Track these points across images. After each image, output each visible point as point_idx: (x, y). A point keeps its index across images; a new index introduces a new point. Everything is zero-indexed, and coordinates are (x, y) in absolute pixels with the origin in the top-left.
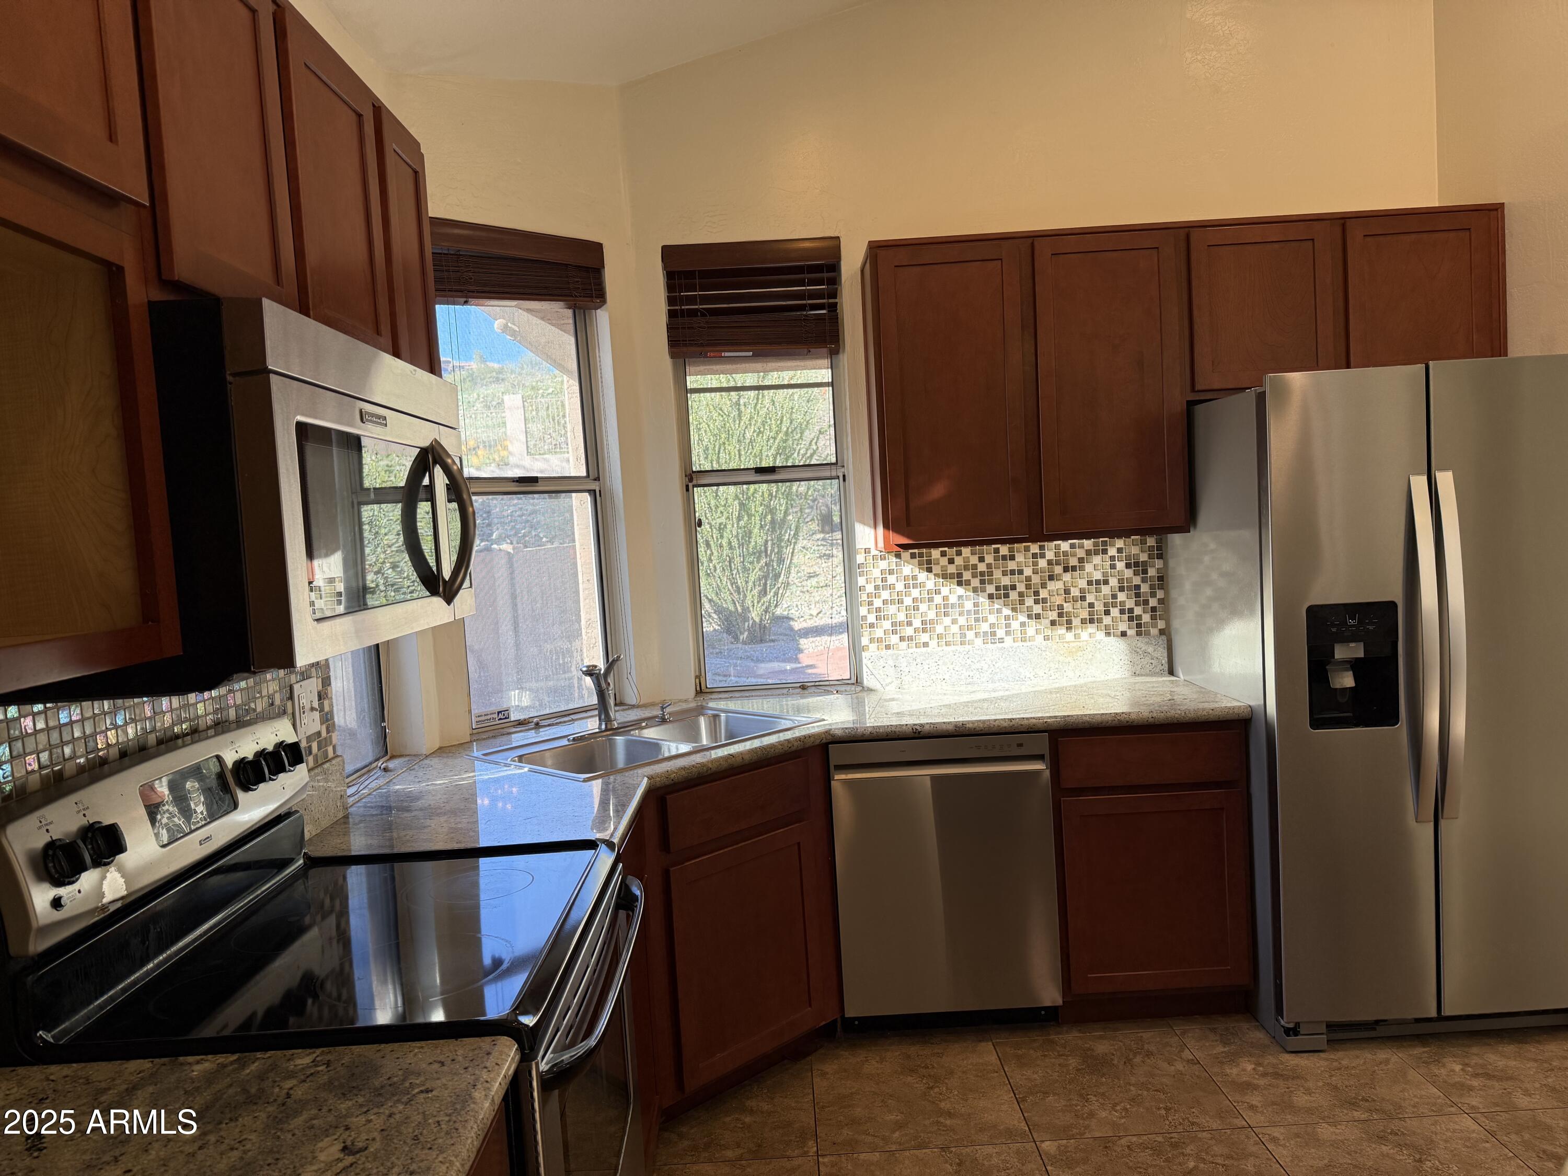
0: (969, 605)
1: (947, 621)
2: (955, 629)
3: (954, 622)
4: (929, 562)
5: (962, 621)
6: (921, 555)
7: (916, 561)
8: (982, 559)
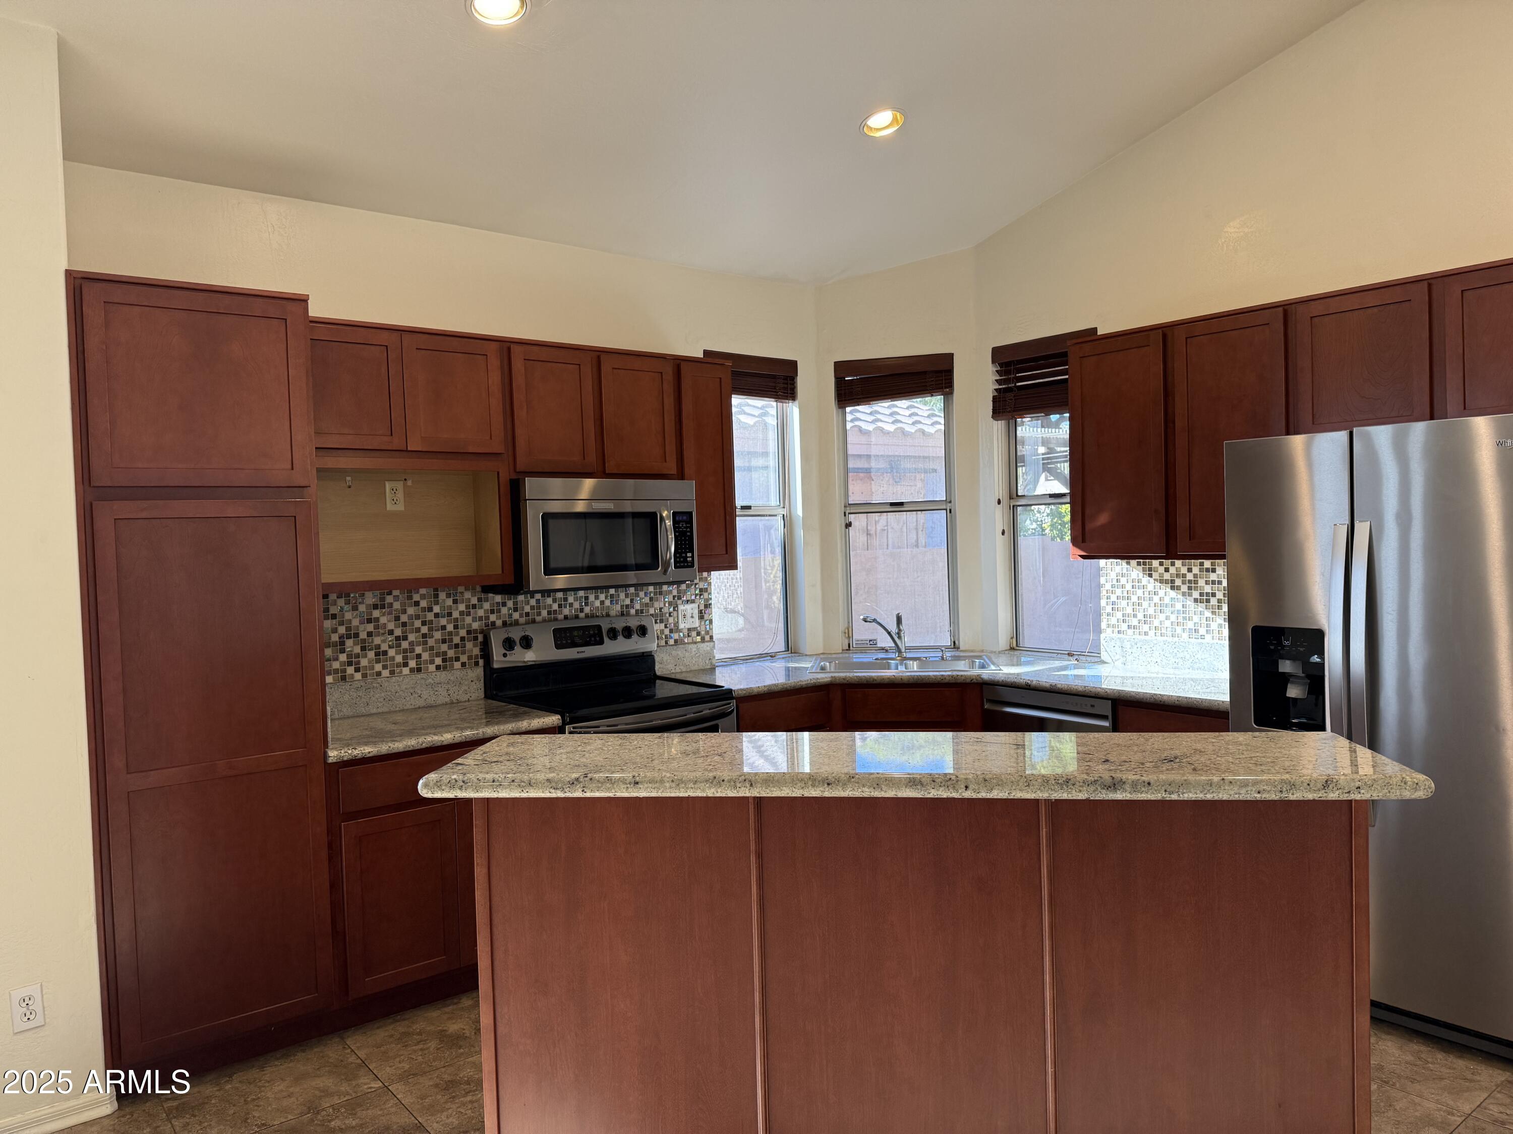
0: (1179, 606)
1: (1162, 617)
2: (1168, 623)
3: (1167, 618)
4: (1150, 570)
5: (1173, 618)
6: (1144, 564)
7: (1140, 568)
8: (1190, 570)
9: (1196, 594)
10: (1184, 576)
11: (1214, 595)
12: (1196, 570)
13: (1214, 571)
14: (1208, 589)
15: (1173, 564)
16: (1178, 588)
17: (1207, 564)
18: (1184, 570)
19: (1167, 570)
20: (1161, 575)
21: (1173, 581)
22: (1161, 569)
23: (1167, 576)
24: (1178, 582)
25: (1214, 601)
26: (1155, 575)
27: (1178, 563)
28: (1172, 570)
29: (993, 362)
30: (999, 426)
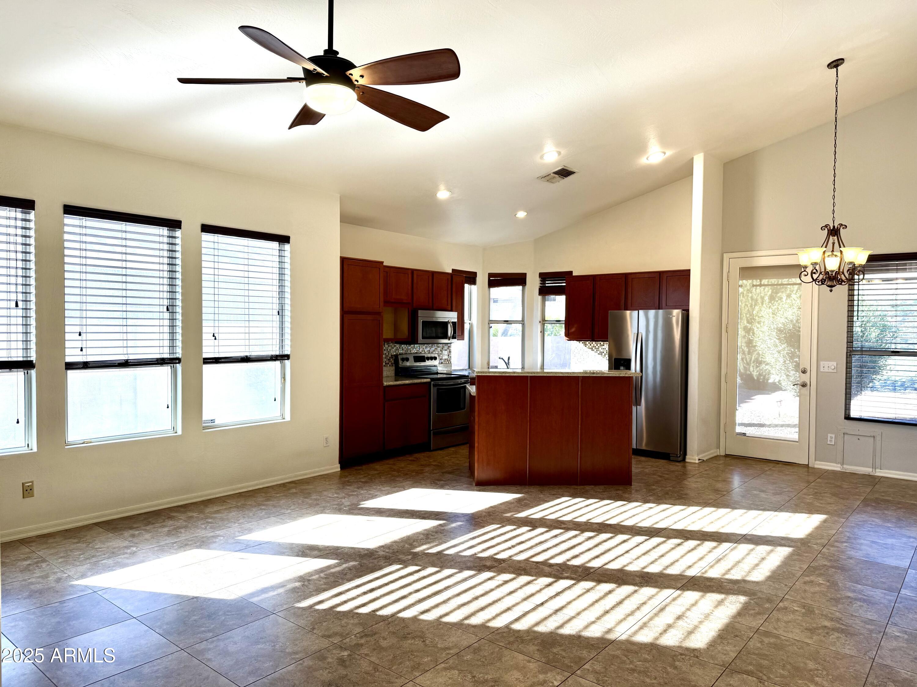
6: (584, 343)
8: (597, 345)
9: (598, 352)
10: (595, 347)
11: (603, 352)
12: (599, 345)
13: (604, 345)
14: (602, 351)
15: (592, 343)
16: (594, 350)
17: (602, 343)
18: (595, 345)
19: (591, 345)
20: (589, 346)
21: (592, 348)
22: (589, 345)
23: (590, 347)
24: (594, 348)
25: (603, 354)
26: (587, 346)
27: (594, 343)
28: (592, 345)
29: (539, 277)
30: (540, 298)
